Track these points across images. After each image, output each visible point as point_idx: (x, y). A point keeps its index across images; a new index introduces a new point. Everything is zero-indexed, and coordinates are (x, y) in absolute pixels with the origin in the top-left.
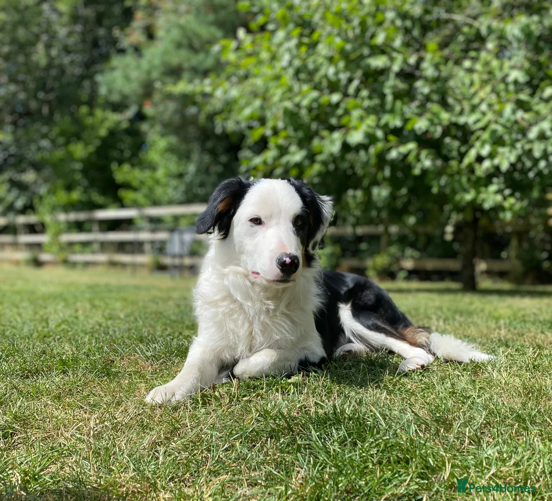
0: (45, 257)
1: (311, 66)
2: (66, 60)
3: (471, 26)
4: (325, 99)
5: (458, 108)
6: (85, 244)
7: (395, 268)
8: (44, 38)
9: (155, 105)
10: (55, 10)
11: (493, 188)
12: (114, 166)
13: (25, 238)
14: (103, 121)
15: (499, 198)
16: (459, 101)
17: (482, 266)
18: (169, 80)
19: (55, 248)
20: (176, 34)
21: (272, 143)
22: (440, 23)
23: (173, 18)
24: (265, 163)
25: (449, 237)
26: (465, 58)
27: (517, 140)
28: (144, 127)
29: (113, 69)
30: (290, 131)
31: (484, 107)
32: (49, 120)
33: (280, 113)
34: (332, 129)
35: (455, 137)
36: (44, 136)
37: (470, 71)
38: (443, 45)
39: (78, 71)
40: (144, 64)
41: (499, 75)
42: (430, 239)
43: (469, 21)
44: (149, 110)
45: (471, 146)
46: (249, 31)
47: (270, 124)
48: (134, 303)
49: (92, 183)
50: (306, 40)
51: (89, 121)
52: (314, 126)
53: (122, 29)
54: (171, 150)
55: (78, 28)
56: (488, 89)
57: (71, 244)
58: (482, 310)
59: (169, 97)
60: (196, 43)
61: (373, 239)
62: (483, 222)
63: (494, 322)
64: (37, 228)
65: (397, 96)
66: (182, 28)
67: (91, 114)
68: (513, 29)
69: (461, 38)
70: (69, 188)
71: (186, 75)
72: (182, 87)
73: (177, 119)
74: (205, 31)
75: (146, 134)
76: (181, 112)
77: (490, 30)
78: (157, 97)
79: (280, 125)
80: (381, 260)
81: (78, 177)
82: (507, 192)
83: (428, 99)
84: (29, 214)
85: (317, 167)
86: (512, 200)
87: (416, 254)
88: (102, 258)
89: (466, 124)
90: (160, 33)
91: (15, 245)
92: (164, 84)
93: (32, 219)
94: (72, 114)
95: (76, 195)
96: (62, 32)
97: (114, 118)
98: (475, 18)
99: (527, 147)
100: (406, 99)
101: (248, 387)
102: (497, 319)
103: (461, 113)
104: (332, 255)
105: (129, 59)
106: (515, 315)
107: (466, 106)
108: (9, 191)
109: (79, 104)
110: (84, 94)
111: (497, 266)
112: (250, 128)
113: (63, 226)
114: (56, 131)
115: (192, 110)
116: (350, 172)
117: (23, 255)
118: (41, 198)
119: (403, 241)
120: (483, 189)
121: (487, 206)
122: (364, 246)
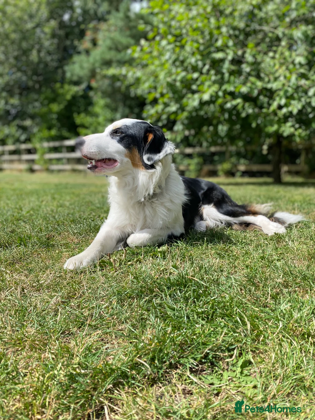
0: (36, 167)
1: (181, 58)
2: (49, 58)
3: (273, 33)
4: (189, 76)
5: (266, 79)
6: (59, 160)
7: (234, 170)
8: (37, 47)
9: (97, 81)
10: (43, 32)
11: (289, 124)
12: (75, 115)
13: (26, 157)
14: (69, 91)
15: (292, 130)
16: (267, 75)
17: (285, 168)
18: (104, 67)
19: (42, 162)
20: (108, 43)
21: (160, 101)
22: (255, 32)
23: (107, 34)
24: (157, 112)
25: (265, 152)
26: (270, 51)
27: (302, 97)
28: (91, 94)
29: (74, 63)
30: (170, 95)
31: (282, 78)
32: (39, 92)
33: (165, 84)
34: (194, 92)
35: (265, 96)
36: (36, 100)
37: (273, 58)
38: (257, 45)
39: (55, 64)
40: (91, 59)
41: (290, 60)
42: (254, 153)
43: (272, 30)
44: (94, 84)
45: (274, 100)
46: (147, 39)
47: (159, 90)
48: (78, 195)
49: (63, 125)
50: (178, 44)
51: (61, 91)
52: (184, 91)
53: (79, 40)
54: (107, 106)
55: (56, 41)
56: (284, 68)
57: (51, 160)
58: (285, 197)
59: (105, 77)
60: (120, 47)
61: (221, 154)
62: (285, 143)
63: (291, 204)
64: (32, 151)
65: (232, 73)
66: (112, 39)
67: (62, 87)
68: (297, 34)
69: (267, 40)
70: (50, 128)
71: (114, 65)
72: (112, 71)
73: (109, 89)
74: (125, 40)
75: (92, 97)
76: (112, 85)
77: (284, 34)
78: (98, 77)
79: (165, 91)
80: (226, 166)
81: (54, 122)
82: (297, 126)
83: (249, 74)
84: (28, 143)
85: (185, 114)
86: (300, 131)
87: (246, 162)
88: (68, 167)
89: (272, 88)
90: (100, 42)
91: (20, 161)
92: (102, 69)
93: (29, 146)
94: (52, 88)
95: (53, 132)
96: (47, 43)
97: (75, 89)
98: (276, 28)
99: (308, 100)
100: (236, 75)
101: (133, 254)
102: (293, 203)
103: (269, 82)
104: (198, 164)
105: (83, 57)
106: (304, 199)
107: (272, 78)
108: (17, 131)
109: (56, 82)
110: (59, 77)
111: (294, 168)
112: (149, 93)
113: (46, 150)
114: (42, 97)
115: (118, 84)
116: (205, 117)
117: (24, 166)
118: (34, 135)
119: (239, 155)
120: (283, 125)
121: (285, 134)
122: (216, 158)
